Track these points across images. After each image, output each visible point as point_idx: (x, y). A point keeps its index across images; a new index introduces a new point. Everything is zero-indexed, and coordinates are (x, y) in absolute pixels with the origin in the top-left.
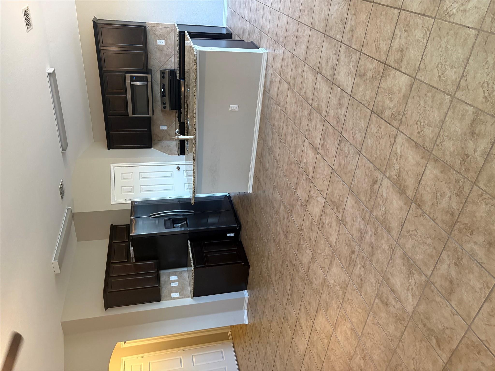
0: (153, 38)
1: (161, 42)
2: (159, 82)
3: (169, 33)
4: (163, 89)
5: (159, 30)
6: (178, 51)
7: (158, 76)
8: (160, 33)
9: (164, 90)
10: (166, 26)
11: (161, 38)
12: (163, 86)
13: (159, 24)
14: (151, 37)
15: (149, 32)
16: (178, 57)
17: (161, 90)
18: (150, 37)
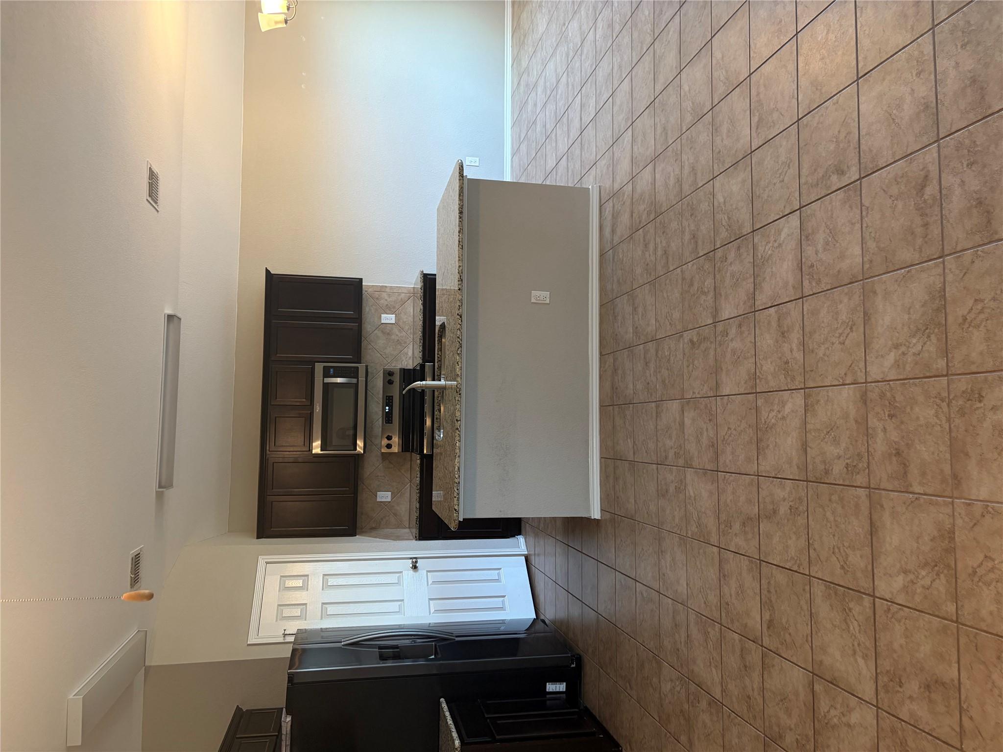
0: (373, 311)
1: (388, 318)
2: (381, 396)
3: (403, 303)
4: (387, 408)
5: (386, 298)
6: (422, 307)
7: (378, 383)
8: (386, 303)
9: (391, 410)
10: (399, 290)
11: (388, 312)
12: (389, 401)
13: (386, 286)
14: (370, 310)
15: (367, 300)
16: (422, 319)
17: (384, 409)
18: (368, 308)
